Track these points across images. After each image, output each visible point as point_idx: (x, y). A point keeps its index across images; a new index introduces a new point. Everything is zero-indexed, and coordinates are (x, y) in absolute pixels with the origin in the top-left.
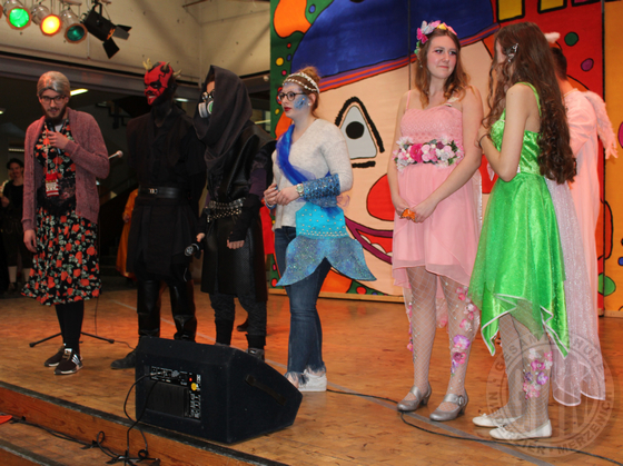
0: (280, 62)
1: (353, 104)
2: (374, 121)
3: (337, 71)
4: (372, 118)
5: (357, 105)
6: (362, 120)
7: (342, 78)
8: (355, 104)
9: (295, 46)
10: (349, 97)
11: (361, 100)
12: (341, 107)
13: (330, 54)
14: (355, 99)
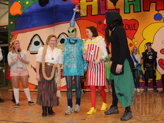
0: (12, 23)
1: (36, 36)
2: (43, 41)
3: (31, 26)
4: (42, 40)
5: (38, 36)
6: (39, 40)
7: (33, 29)
8: (37, 36)
9: (17, 18)
10: (35, 34)
11: (39, 35)
12: (32, 37)
13: (29, 22)
14: (37, 35)
